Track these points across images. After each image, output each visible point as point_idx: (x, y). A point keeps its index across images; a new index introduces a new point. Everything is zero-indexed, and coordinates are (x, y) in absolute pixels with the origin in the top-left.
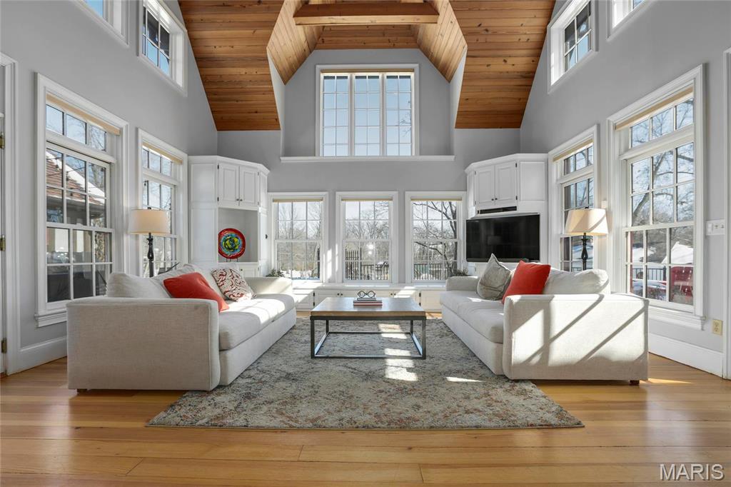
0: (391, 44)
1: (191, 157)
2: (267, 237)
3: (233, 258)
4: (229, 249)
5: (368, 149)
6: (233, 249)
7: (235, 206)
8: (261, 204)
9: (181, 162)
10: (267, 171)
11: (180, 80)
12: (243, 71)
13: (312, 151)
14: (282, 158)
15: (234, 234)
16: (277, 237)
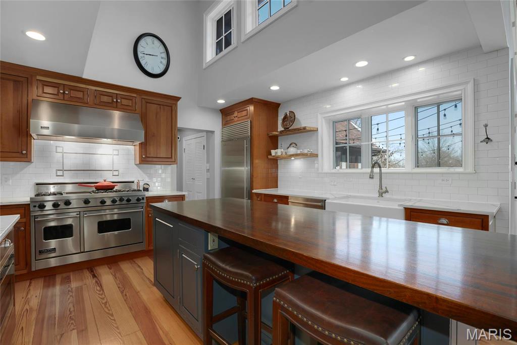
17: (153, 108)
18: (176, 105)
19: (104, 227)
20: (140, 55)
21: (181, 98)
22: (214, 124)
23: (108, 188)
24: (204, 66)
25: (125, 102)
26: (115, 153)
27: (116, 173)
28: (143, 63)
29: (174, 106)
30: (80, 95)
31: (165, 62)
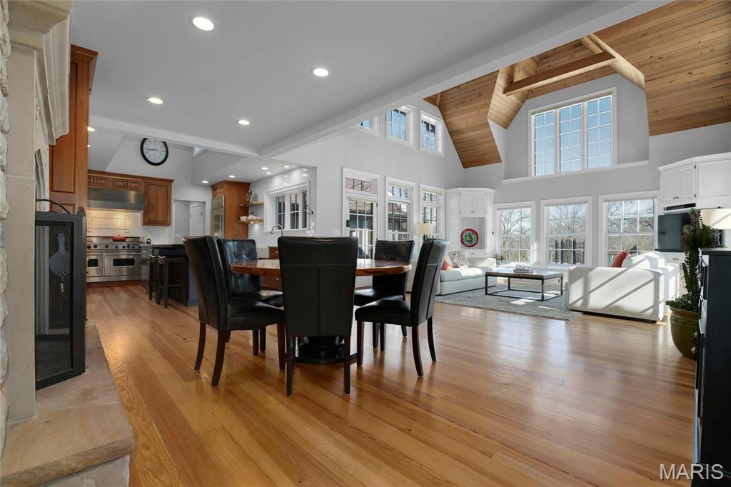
0: (590, 78)
1: (448, 190)
2: (493, 233)
3: (469, 246)
4: (468, 241)
5: (571, 165)
6: (471, 241)
7: (471, 215)
8: (488, 213)
9: (441, 194)
10: (493, 191)
11: (440, 149)
12: (475, 133)
13: (526, 173)
14: (503, 181)
15: (471, 232)
16: (500, 234)
17: (153, 188)
18: (171, 185)
19: (118, 262)
20: (145, 151)
21: (173, 181)
22: (205, 197)
23: (123, 240)
24: (194, 156)
25: (133, 185)
26: (127, 217)
27: (127, 231)
28: (147, 156)
29: (169, 187)
30: (103, 182)
31: (164, 154)
